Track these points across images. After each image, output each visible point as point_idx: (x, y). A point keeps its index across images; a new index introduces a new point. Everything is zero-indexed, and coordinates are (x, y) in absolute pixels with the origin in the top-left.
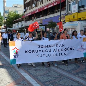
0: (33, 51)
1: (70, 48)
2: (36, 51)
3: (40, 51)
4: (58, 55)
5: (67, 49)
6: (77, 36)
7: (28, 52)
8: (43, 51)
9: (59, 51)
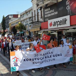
0: (30, 60)
1: (58, 55)
2: (32, 59)
3: (36, 59)
4: (48, 61)
5: (55, 56)
6: (64, 45)
7: (26, 60)
8: (38, 59)
9: (49, 57)
